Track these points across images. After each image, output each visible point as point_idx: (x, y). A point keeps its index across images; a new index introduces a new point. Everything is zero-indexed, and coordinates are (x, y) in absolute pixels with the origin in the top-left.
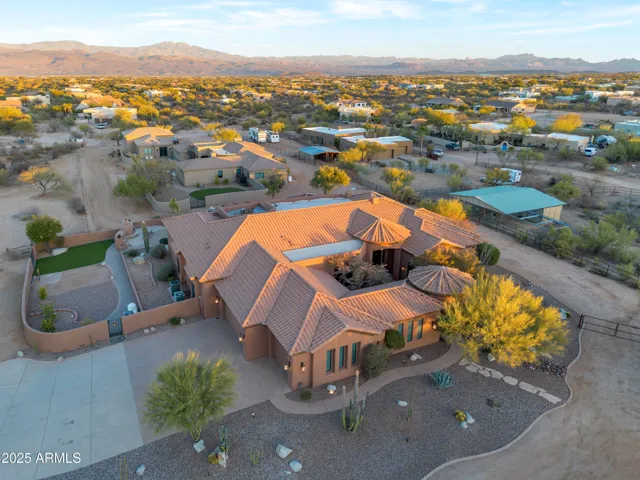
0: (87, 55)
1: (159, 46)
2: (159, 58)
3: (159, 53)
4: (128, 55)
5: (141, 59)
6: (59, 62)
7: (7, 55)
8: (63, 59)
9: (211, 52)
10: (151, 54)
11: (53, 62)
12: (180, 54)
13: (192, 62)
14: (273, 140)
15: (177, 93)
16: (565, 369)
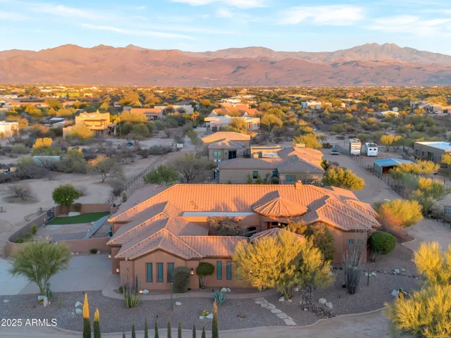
0: (272, 63)
1: (358, 50)
2: (357, 64)
3: (357, 57)
4: (320, 62)
5: (335, 65)
6: (241, 71)
7: (190, 64)
8: (244, 68)
9: (429, 54)
10: (348, 59)
11: (235, 71)
12: (386, 58)
13: (399, 69)
14: (370, 153)
15: (340, 105)
16: (334, 316)
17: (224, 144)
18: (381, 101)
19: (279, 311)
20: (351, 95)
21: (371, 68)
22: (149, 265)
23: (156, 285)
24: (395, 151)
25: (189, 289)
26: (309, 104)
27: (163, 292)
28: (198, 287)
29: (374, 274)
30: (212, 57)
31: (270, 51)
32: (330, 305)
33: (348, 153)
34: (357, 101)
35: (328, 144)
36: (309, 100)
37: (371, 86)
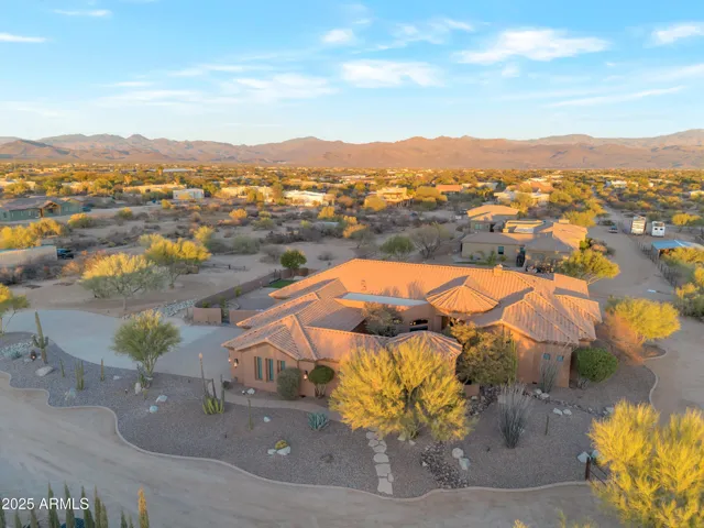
0: (591, 148)
1: (680, 135)
2: (678, 148)
3: (679, 142)
4: (639, 147)
5: (654, 150)
6: (560, 156)
8: (563, 153)
10: (668, 144)
11: (553, 156)
14: (654, 232)
15: (646, 184)
16: (462, 485)
17: (486, 218)
18: (694, 182)
19: (386, 459)
20: (664, 176)
21: (693, 152)
22: (257, 360)
23: (264, 385)
24: (690, 232)
25: (303, 396)
26: (613, 183)
27: (270, 395)
28: (314, 395)
29: (568, 412)
30: (533, 145)
31: (590, 138)
32: (464, 464)
33: (627, 232)
34: (667, 182)
35: (609, 222)
36: (615, 180)
37: (692, 169)
